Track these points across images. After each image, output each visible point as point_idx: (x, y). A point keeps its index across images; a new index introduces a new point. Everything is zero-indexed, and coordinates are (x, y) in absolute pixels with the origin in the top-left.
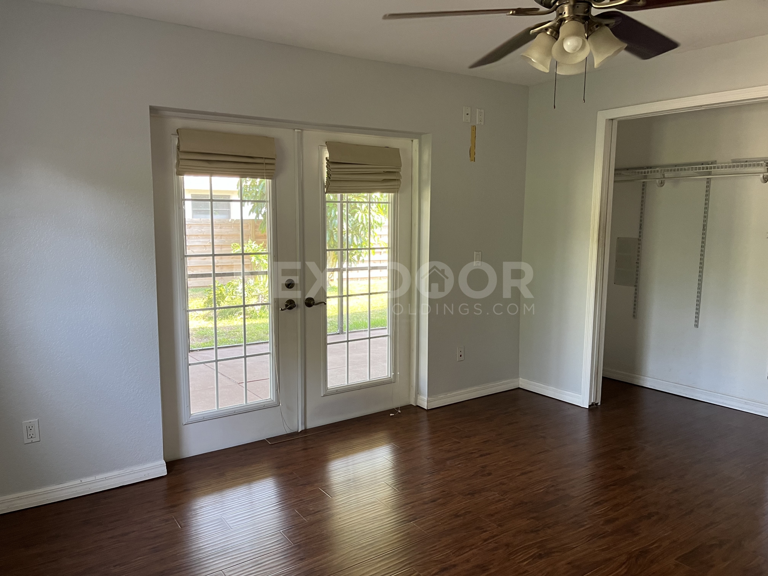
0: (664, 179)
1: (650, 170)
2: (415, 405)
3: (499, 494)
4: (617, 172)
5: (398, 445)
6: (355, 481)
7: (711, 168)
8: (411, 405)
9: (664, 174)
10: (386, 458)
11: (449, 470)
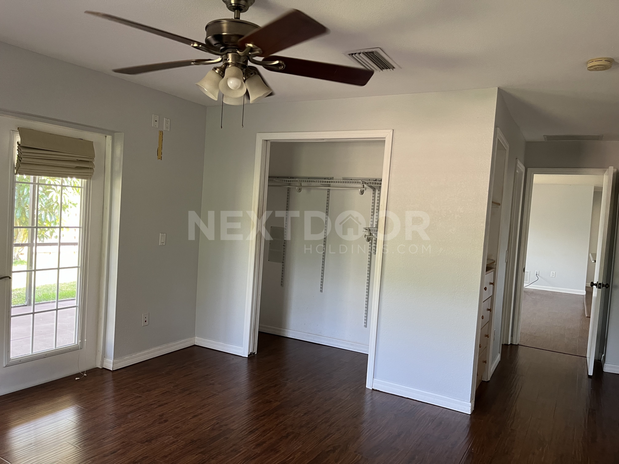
0: (301, 187)
1: (292, 180)
2: (101, 368)
3: (173, 437)
4: (270, 179)
5: (82, 406)
6: (37, 444)
7: (330, 182)
8: (98, 368)
9: (301, 183)
10: (69, 419)
11: (130, 422)
